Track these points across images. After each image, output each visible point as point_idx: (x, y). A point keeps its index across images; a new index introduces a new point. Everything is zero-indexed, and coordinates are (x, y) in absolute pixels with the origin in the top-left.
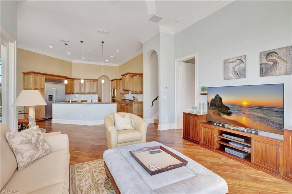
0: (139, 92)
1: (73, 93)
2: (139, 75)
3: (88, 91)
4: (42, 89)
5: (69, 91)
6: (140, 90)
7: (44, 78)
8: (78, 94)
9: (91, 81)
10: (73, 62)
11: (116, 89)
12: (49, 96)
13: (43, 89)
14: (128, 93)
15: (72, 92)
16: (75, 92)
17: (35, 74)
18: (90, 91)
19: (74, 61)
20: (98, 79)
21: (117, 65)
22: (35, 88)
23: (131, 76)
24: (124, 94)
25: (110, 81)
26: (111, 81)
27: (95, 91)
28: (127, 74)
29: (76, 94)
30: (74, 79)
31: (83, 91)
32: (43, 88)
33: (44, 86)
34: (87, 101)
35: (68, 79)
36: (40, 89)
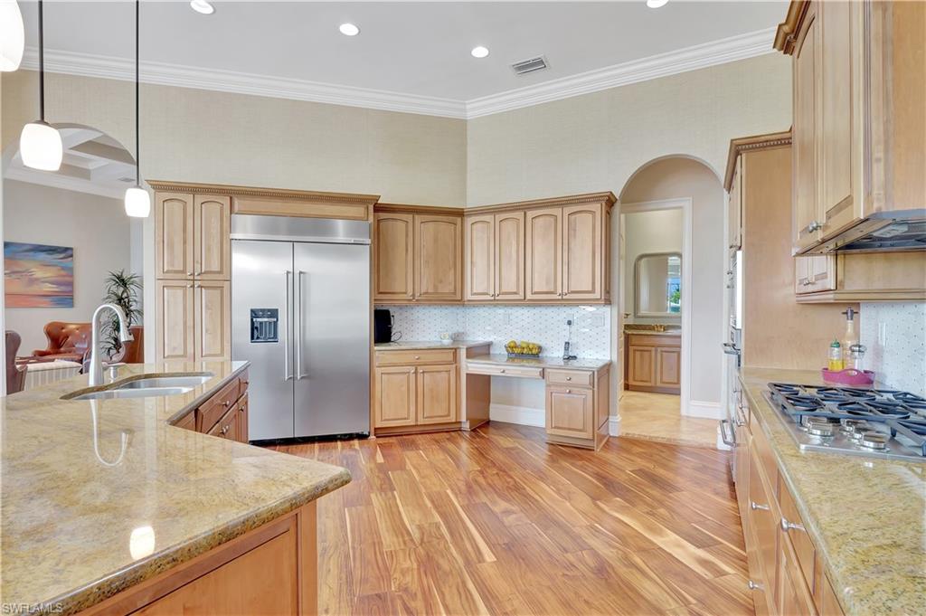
4: (210, 276)
5: (425, 286)
7: (218, 213)
9: (560, 210)
12: (255, 313)
13: (220, 273)
16: (467, 294)
18: (548, 282)
22: (167, 272)
27: (587, 286)
30: (458, 213)
33: (226, 260)
34: (540, 348)
35: (416, 217)
36: (199, 278)
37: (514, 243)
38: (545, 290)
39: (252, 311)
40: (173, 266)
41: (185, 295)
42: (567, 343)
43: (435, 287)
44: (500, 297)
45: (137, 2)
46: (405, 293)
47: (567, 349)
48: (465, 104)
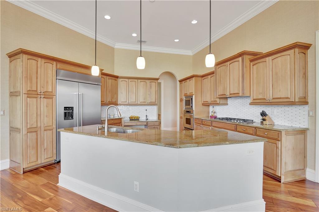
0: (297, 100)
1: (116, 104)
2: (297, 50)
3: (141, 100)
4: (47, 94)
5: (109, 100)
6: (299, 94)
7: (51, 68)
8: (124, 105)
9: (147, 81)
10: (116, 47)
11: (194, 96)
12: (66, 108)
13: (52, 92)
14: (227, 104)
15: (114, 100)
16: (119, 102)
17: (30, 57)
18: (144, 99)
19: (118, 46)
20: (157, 77)
21: (190, 53)
22: (29, 91)
23: (251, 61)
24: (208, 106)
25: (178, 83)
26: (181, 81)
27: (154, 101)
28: (241, 55)
29: (121, 105)
30: (117, 77)
31: (132, 100)
32: (50, 90)
33: (54, 88)
34: (139, 117)
35: (107, 77)
36: (43, 94)
37: (135, 88)
38: (143, 101)
39: (65, 107)
40: (32, 88)
41: (37, 101)
42: (146, 115)
43: (112, 100)
44: (130, 103)
45: (96, 1)
46: (104, 101)
47: (147, 117)
48: (116, 43)
